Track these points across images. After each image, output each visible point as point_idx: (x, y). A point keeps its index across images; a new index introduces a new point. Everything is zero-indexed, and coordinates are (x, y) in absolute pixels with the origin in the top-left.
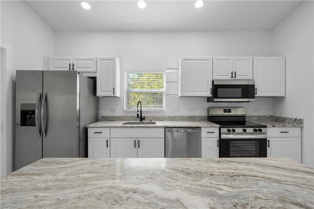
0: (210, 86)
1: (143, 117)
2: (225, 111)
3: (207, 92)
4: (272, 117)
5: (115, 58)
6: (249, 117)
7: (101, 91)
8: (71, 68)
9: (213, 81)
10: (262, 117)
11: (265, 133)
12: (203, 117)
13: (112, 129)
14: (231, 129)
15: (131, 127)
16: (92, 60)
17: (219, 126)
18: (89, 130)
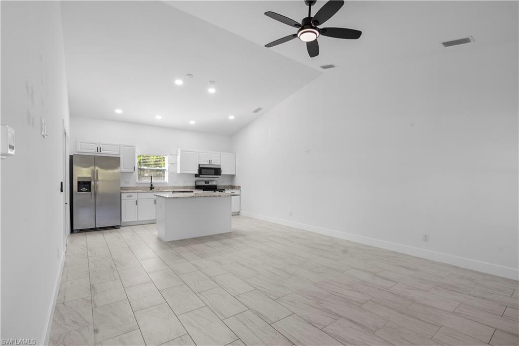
0: (198, 168)
2: (206, 183)
3: (196, 171)
4: (231, 186)
5: (135, 146)
6: (219, 186)
7: (124, 169)
8: (99, 150)
9: (199, 165)
12: (192, 186)
13: (139, 194)
15: (146, 192)
16: (116, 145)
18: (123, 194)
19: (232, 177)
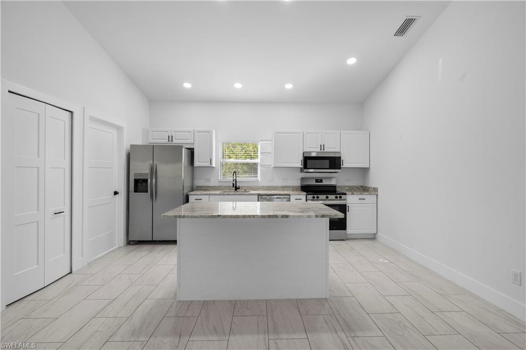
0: (301, 158)
1: (238, 187)
2: (317, 181)
3: (298, 163)
4: (362, 187)
5: (212, 131)
6: (340, 187)
7: (199, 162)
8: (170, 139)
9: (304, 153)
10: (353, 187)
11: (345, 200)
12: (296, 187)
13: (211, 196)
14: (316, 196)
15: (228, 194)
16: (190, 132)
17: (305, 193)
18: (190, 197)
19: (365, 171)
